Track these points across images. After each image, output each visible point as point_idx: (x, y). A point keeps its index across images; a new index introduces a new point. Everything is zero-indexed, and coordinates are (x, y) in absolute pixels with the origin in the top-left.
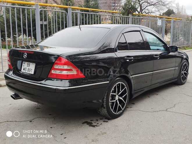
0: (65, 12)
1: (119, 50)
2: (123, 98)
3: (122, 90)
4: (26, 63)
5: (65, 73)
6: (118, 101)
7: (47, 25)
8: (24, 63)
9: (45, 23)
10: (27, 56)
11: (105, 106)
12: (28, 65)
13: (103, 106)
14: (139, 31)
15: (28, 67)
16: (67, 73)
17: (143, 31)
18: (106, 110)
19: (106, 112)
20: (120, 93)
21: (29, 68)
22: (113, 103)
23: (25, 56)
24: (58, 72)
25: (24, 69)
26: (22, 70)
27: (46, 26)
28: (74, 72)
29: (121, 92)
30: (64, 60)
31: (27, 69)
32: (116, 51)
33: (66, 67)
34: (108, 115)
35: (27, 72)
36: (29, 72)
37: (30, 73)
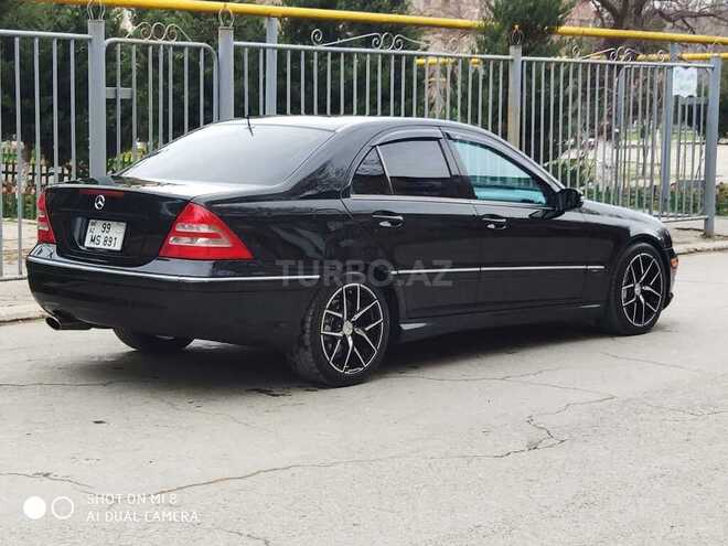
0: (205, 49)
1: (357, 193)
2: (368, 333)
3: (362, 307)
4: (100, 224)
5: (201, 242)
6: (350, 338)
7: (131, 100)
8: (93, 224)
9: (123, 93)
10: (105, 203)
11: (308, 343)
12: (106, 228)
13: (301, 343)
14: (437, 139)
15: (105, 234)
16: (207, 242)
17: (450, 138)
18: (310, 355)
19: (311, 360)
20: (357, 316)
21: (107, 236)
22: (334, 339)
23: (100, 204)
24: (185, 241)
25: (92, 240)
26: (88, 243)
27: (126, 103)
28: (224, 243)
29: (361, 313)
30: (200, 212)
31: (102, 240)
32: (347, 195)
33: (204, 229)
34: (316, 371)
35: (101, 246)
36: (107, 247)
37: (111, 248)
